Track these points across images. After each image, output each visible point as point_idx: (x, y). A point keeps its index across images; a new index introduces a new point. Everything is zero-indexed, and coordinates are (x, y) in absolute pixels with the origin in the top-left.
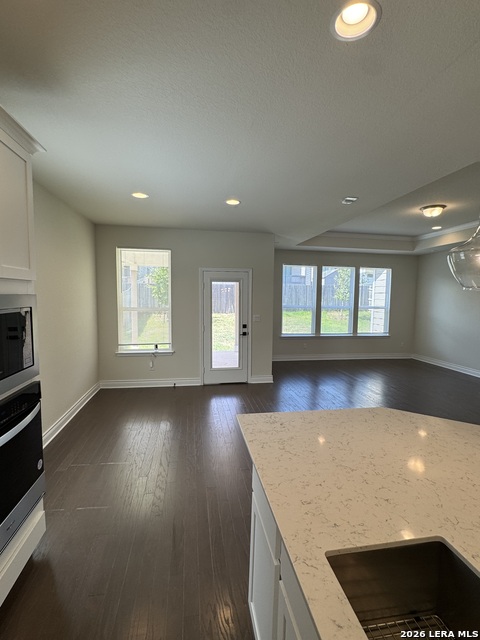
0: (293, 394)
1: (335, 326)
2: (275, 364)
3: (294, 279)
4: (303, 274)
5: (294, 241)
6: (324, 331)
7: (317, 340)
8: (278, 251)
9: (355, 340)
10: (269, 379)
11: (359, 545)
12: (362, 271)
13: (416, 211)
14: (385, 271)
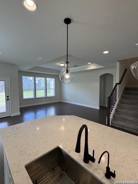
0: (27, 117)
1: (42, 94)
2: (20, 108)
3: (28, 81)
4: (31, 79)
5: (26, 69)
6: (37, 96)
7: (35, 99)
8: (19, 72)
9: (46, 98)
10: (19, 113)
11: (36, 158)
12: (47, 79)
13: (58, 64)
14: (53, 79)
